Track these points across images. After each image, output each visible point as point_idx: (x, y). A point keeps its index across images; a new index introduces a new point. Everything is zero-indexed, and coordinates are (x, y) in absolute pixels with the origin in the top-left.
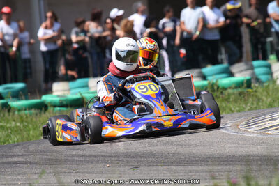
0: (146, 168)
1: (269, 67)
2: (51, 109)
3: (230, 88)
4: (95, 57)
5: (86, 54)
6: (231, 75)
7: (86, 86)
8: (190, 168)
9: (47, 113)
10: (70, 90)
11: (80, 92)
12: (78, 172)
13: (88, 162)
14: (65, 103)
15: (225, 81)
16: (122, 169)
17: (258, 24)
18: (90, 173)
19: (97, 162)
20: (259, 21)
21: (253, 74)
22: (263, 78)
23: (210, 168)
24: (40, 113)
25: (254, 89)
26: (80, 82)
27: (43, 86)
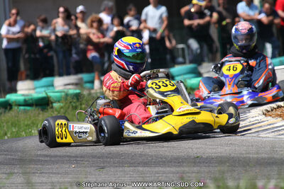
0: (112, 169)
2: (15, 108)
4: (61, 56)
6: (200, 75)
7: (52, 85)
8: (157, 169)
9: (11, 112)
10: (34, 89)
11: (45, 91)
12: (43, 173)
13: (54, 162)
15: (193, 81)
16: (88, 169)
17: (228, 23)
18: (55, 173)
19: (63, 162)
20: (228, 21)
24: (5, 112)
26: (45, 81)
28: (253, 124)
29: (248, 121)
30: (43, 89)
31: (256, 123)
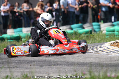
0: (46, 67)
1: (99, 25)
2: (6, 40)
3: (83, 34)
4: (26, 19)
5: (22, 18)
6: (83, 28)
7: (22, 31)
8: (65, 67)
9: (5, 42)
10: (14, 32)
11: (19, 34)
12: (17, 68)
13: (22, 63)
14: (12, 38)
15: (81, 31)
16: (36, 67)
17: (96, 7)
18: (22, 68)
19: (26, 63)
20: (96, 6)
21: (93, 28)
22: (97, 30)
23: (74, 67)
24: (1, 42)
25: (93, 35)
26: (19, 29)
27: (3, 31)
28: (106, 49)
29: (104, 48)
30: (18, 33)
31: (107, 49)
